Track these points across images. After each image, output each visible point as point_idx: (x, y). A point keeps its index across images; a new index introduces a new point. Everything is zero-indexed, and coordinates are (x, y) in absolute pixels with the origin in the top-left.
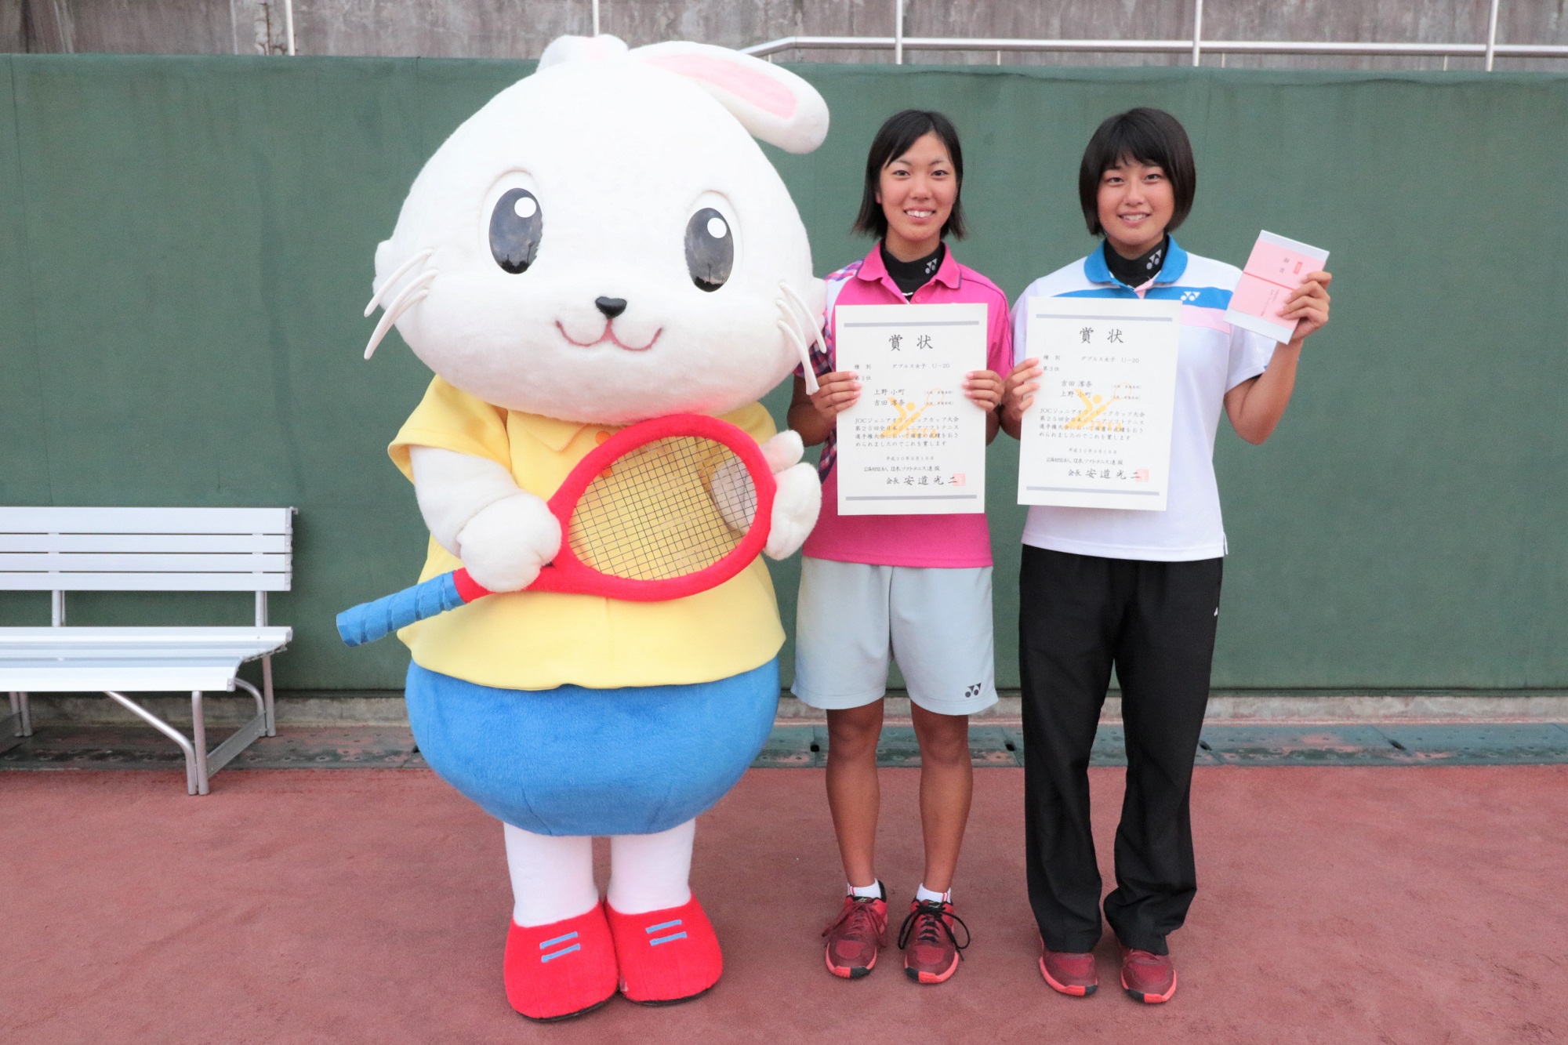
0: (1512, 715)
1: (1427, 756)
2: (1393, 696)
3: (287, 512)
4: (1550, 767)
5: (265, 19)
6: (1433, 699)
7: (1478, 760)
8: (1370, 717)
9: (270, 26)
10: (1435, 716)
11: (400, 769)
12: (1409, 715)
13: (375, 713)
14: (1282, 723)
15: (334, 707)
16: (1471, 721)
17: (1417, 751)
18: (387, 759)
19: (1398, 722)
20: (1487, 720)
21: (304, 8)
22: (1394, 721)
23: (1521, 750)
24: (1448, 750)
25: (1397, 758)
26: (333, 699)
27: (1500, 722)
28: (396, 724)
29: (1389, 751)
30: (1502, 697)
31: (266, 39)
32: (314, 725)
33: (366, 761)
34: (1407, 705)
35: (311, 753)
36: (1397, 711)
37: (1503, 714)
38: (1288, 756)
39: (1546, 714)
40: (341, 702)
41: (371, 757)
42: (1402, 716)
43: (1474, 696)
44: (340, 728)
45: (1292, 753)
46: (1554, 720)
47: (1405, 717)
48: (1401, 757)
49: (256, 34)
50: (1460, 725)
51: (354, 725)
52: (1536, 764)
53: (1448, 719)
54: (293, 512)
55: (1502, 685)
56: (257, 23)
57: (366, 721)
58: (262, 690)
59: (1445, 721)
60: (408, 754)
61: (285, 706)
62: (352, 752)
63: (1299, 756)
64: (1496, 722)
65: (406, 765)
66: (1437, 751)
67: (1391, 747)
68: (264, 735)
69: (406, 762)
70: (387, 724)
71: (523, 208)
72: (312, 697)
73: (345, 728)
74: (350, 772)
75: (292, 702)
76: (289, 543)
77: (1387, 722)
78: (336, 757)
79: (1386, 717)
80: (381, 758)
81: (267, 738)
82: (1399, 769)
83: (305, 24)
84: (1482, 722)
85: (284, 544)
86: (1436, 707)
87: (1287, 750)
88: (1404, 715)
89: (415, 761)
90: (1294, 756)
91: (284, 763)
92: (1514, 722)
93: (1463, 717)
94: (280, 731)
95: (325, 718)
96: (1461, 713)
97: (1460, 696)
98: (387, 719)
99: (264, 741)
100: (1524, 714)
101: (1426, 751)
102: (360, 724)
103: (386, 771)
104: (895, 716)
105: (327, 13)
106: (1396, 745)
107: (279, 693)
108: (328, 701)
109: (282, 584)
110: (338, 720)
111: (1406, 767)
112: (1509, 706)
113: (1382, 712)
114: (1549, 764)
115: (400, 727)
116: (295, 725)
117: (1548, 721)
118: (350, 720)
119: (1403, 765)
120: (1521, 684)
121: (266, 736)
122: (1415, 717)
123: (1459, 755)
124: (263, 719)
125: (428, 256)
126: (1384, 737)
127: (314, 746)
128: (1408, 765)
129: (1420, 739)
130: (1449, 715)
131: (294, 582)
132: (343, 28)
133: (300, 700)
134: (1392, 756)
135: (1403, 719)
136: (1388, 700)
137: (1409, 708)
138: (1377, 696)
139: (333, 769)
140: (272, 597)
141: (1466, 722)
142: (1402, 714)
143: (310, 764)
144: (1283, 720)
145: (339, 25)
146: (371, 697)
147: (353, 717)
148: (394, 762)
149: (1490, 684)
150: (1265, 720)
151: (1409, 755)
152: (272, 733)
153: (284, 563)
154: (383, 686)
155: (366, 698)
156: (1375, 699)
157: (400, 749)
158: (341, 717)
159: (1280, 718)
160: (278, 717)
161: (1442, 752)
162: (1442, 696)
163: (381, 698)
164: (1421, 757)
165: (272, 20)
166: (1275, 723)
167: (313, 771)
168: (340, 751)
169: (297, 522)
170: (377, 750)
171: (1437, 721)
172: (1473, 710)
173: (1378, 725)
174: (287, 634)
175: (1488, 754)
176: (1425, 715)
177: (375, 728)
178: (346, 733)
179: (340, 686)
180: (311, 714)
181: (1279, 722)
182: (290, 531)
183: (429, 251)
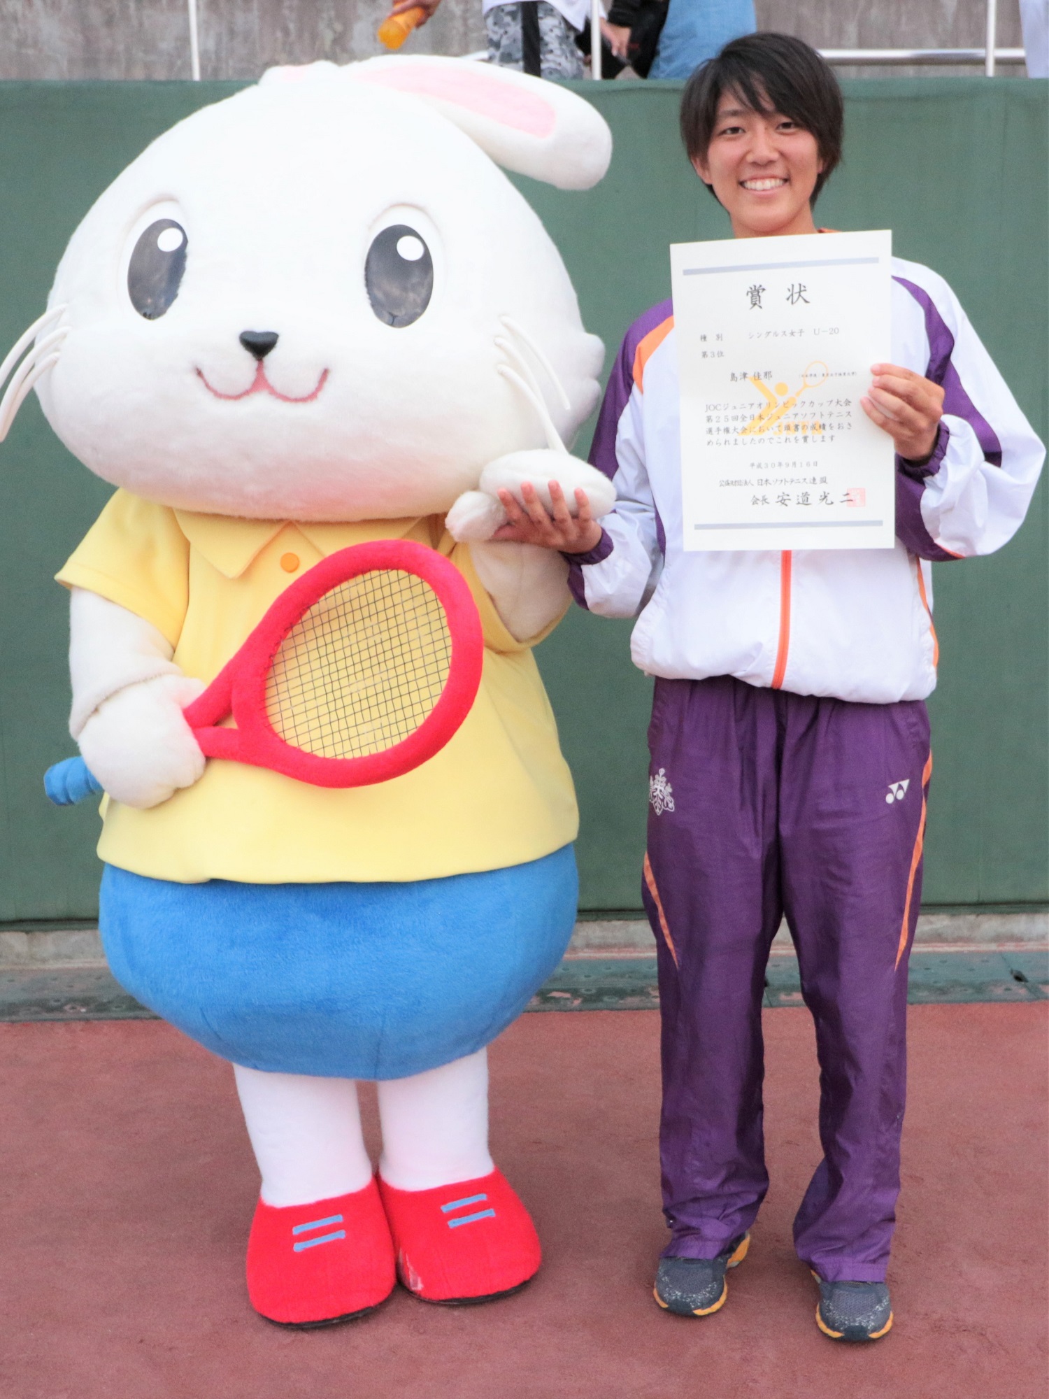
104: (614, 946)
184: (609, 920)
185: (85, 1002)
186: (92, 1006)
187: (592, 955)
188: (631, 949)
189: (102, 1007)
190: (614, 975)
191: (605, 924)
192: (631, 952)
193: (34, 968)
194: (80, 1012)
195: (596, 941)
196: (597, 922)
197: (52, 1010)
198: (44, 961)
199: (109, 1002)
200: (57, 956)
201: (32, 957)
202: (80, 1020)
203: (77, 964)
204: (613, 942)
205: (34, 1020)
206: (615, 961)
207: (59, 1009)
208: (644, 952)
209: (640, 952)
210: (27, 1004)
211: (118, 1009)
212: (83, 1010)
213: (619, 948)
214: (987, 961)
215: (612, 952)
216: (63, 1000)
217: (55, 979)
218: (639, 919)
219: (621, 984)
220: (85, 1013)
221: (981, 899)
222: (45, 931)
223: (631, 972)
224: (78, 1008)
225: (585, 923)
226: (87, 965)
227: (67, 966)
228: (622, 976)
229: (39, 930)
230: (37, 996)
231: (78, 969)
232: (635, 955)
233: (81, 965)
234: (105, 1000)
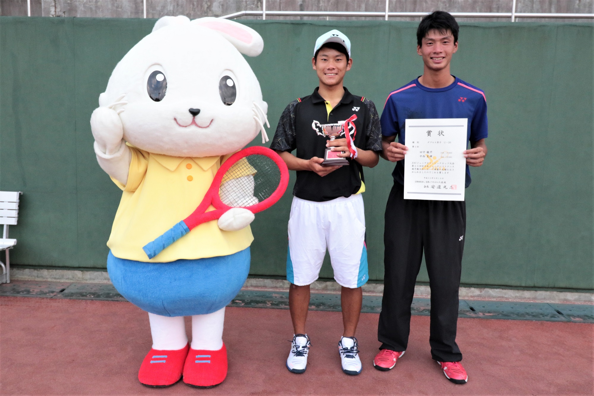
0: (529, 298)
1: (483, 314)
2: (474, 288)
3: (17, 193)
4: (537, 322)
5: (54, 5)
6: (493, 290)
7: (507, 317)
8: (464, 296)
9: (56, 8)
10: (494, 297)
11: (51, 298)
12: (482, 296)
13: (51, 276)
14: (425, 297)
15: (35, 273)
16: (510, 300)
17: (480, 312)
18: (48, 294)
19: (477, 299)
20: (518, 300)
21: (69, 2)
22: (475, 298)
23: (527, 314)
24: (494, 312)
25: (470, 314)
26: (35, 269)
27: (523, 301)
28: (58, 281)
29: (467, 311)
30: (524, 290)
31: (54, 13)
32: (27, 279)
33: (40, 294)
34: (481, 292)
35: (20, 290)
36: (477, 294)
37: (525, 298)
38: (421, 311)
39: (545, 299)
40: (37, 270)
41: (42, 293)
42: (479, 297)
43: (511, 289)
44: (36, 281)
45: (424, 310)
46: (548, 302)
47: (481, 297)
48: (472, 314)
49: (51, 11)
50: (505, 302)
51: (42, 280)
52: (532, 320)
53: (500, 299)
54: (20, 194)
55: (523, 285)
56: (51, 7)
57: (47, 278)
58: (5, 264)
59: (498, 300)
60: (57, 292)
61: (15, 271)
62: (36, 290)
63: (426, 312)
64: (521, 301)
65: (54, 297)
66: (489, 312)
67: (470, 309)
68: (5, 282)
69: (54, 296)
70: (55, 280)
71: (159, 78)
72: (27, 268)
73: (38, 281)
74: (31, 299)
75: (19, 270)
76: (17, 206)
77: (472, 299)
78: (28, 292)
79: (472, 297)
80: (46, 293)
81: (6, 284)
82: (469, 319)
83: (69, 8)
84: (515, 301)
85: (15, 206)
86: (494, 294)
87: (422, 308)
88: (480, 296)
89: (58, 295)
90: (424, 311)
91: (8, 294)
92: (530, 302)
93: (507, 298)
94: (11, 281)
95: (32, 277)
96: (506, 296)
97: (505, 289)
98: (55, 278)
99: (4, 285)
100: (535, 298)
101: (484, 312)
102: (44, 280)
103: (45, 299)
104: (260, 286)
105: (77, 3)
106: (472, 309)
107: (12, 266)
108: (33, 270)
109: (14, 222)
110: (36, 278)
111: (472, 319)
112: (527, 294)
113: (470, 294)
114: (538, 321)
115: (60, 282)
116: (19, 279)
117: (545, 302)
118: (41, 278)
119: (471, 317)
120: (532, 285)
121: (6, 283)
122: (485, 297)
123: (498, 315)
124: (5, 275)
125: (124, 97)
126: (468, 305)
127: (22, 288)
128: (473, 318)
129: (484, 307)
130: (499, 297)
131: (19, 221)
132: (83, 9)
133: (22, 269)
134: (468, 314)
135: (479, 298)
136: (473, 289)
137: (482, 293)
138: (468, 287)
139: (25, 297)
140: (11, 227)
141: (508, 301)
142: (479, 296)
143: (18, 295)
144: (426, 296)
145: (81, 8)
146: (49, 269)
147: (42, 277)
148: (50, 295)
149: (518, 284)
150: (418, 295)
151: (476, 313)
152: (8, 282)
153: (15, 214)
154: (54, 265)
155: (47, 269)
156: (466, 288)
157: (55, 291)
158: (38, 277)
159: (424, 295)
160: (11, 276)
161: (491, 313)
162: (497, 289)
163: (53, 269)
164: (481, 315)
165: (57, 6)
166: (422, 297)
167: (17, 298)
168: (31, 290)
169: (21, 197)
170: (46, 290)
171: (495, 300)
172: (511, 295)
173: (468, 300)
174: (15, 242)
175: (512, 315)
176: (489, 296)
177: (50, 282)
178: (37, 283)
179: (37, 264)
180: (26, 275)
181: (424, 297)
182: (18, 201)
183: (124, 95)
184: (259, 278)
185: (94, 294)
186: (96, 295)
187: (252, 289)
188: (265, 288)
189: (99, 296)
190: (258, 296)
191: (257, 279)
192: (265, 289)
193: (83, 282)
194: (91, 297)
195: (254, 285)
196: (254, 279)
197: (83, 296)
198: (86, 280)
199: (101, 295)
200: (90, 279)
201: (83, 279)
202: (90, 299)
203: (96, 281)
204: (259, 285)
205: (77, 299)
206: (259, 291)
207: (86, 296)
208: (269, 289)
209: (268, 289)
210: (76, 294)
211: (103, 297)
212: (92, 297)
213: (261, 287)
214: (378, 299)
215: (259, 288)
216: (88, 293)
217: (88, 286)
218: (268, 279)
219: (258, 299)
220: (93, 297)
221: (377, 279)
222: (87, 271)
223: (263, 296)
224: (91, 296)
225: (251, 279)
226: (99, 282)
227: (93, 282)
228: (260, 297)
229: (85, 271)
230: (81, 291)
231: (96, 283)
232: (266, 290)
233: (97, 282)
234: (100, 294)
